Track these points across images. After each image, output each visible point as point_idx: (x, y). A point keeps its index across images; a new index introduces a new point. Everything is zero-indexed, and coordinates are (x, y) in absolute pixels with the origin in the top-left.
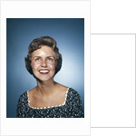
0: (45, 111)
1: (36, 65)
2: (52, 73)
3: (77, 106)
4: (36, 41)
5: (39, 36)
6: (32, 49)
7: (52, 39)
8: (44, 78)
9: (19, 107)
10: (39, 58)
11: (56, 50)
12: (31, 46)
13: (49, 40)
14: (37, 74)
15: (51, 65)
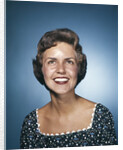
0: (62, 138)
1: (50, 71)
2: (72, 82)
3: (108, 130)
4: (48, 34)
5: (54, 27)
6: (44, 47)
7: (72, 32)
8: (60, 90)
9: (24, 134)
10: (54, 60)
11: (78, 48)
12: (41, 43)
13: (68, 35)
14: (51, 83)
15: (71, 71)
